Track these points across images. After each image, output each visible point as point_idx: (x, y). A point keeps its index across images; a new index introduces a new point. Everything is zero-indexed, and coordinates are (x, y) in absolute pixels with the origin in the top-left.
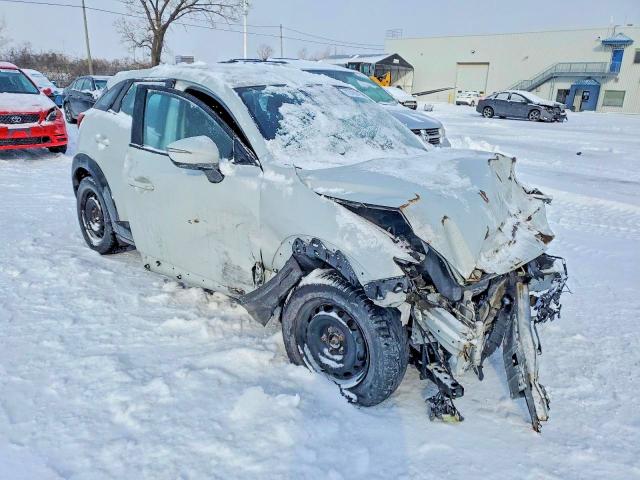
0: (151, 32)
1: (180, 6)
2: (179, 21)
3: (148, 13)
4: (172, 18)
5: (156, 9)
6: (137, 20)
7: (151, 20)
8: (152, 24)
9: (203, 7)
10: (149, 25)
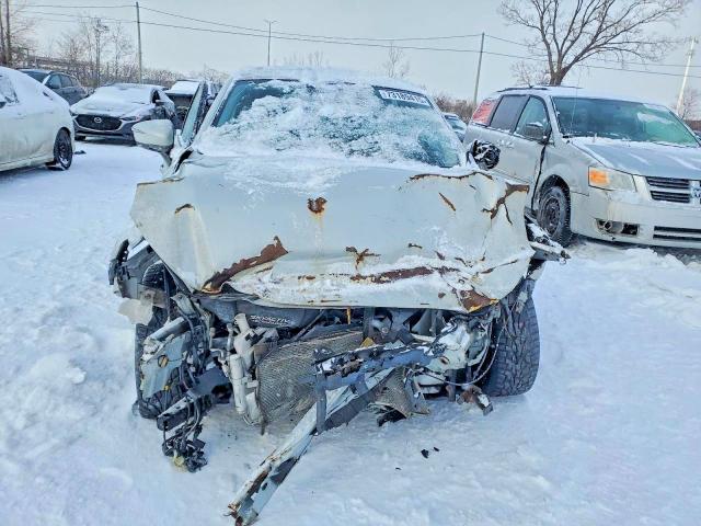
0: (549, 76)
1: (588, 47)
2: (584, 62)
3: (550, 55)
4: (577, 60)
5: (560, 52)
6: (535, 63)
7: (550, 61)
8: (552, 68)
9: (616, 46)
10: (548, 68)
